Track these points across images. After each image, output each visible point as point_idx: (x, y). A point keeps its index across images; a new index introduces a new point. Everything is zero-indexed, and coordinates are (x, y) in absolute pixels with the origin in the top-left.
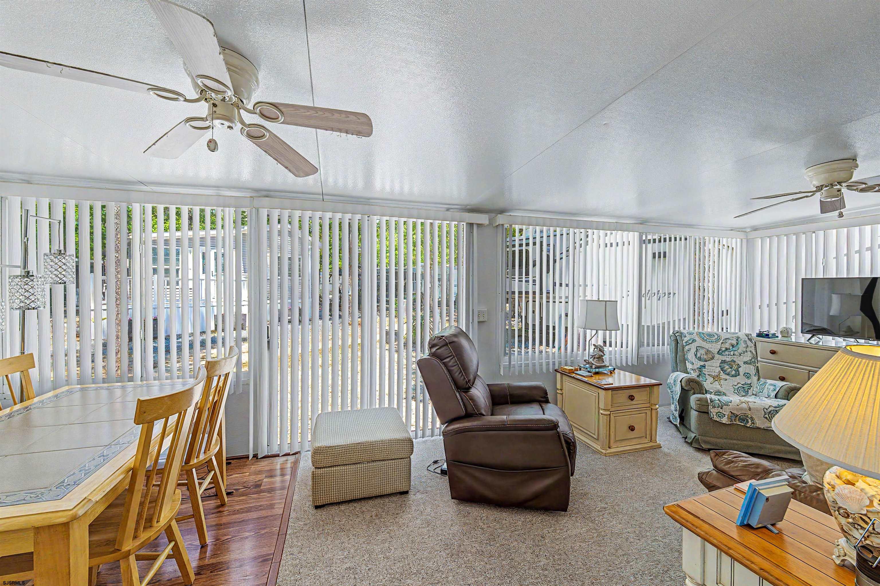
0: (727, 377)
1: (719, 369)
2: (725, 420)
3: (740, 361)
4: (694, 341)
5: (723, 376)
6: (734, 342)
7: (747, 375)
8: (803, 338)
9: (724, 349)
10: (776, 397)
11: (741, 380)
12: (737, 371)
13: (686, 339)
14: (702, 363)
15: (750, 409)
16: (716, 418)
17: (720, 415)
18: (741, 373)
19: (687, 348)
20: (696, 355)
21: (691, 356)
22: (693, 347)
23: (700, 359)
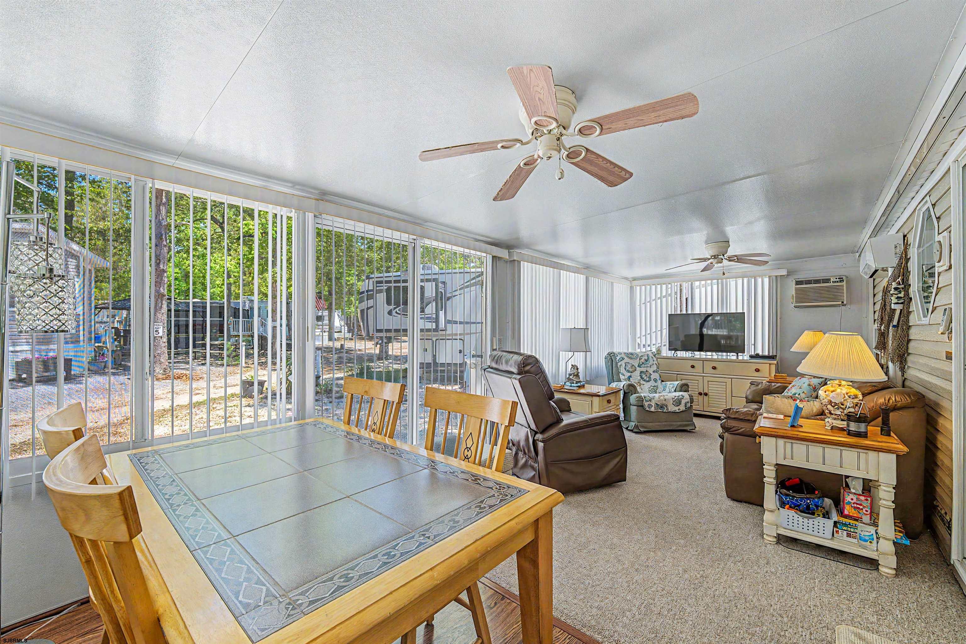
0: (644, 383)
1: (639, 378)
2: (653, 409)
3: (651, 370)
4: (623, 359)
5: (642, 382)
6: (646, 358)
7: (655, 380)
8: (671, 354)
9: (641, 363)
10: (675, 391)
11: (652, 383)
12: (650, 378)
13: (618, 358)
14: (629, 374)
15: (665, 400)
16: (647, 409)
17: (650, 406)
18: (652, 380)
19: (619, 364)
20: (625, 369)
21: (622, 370)
22: (623, 363)
23: (628, 371)
